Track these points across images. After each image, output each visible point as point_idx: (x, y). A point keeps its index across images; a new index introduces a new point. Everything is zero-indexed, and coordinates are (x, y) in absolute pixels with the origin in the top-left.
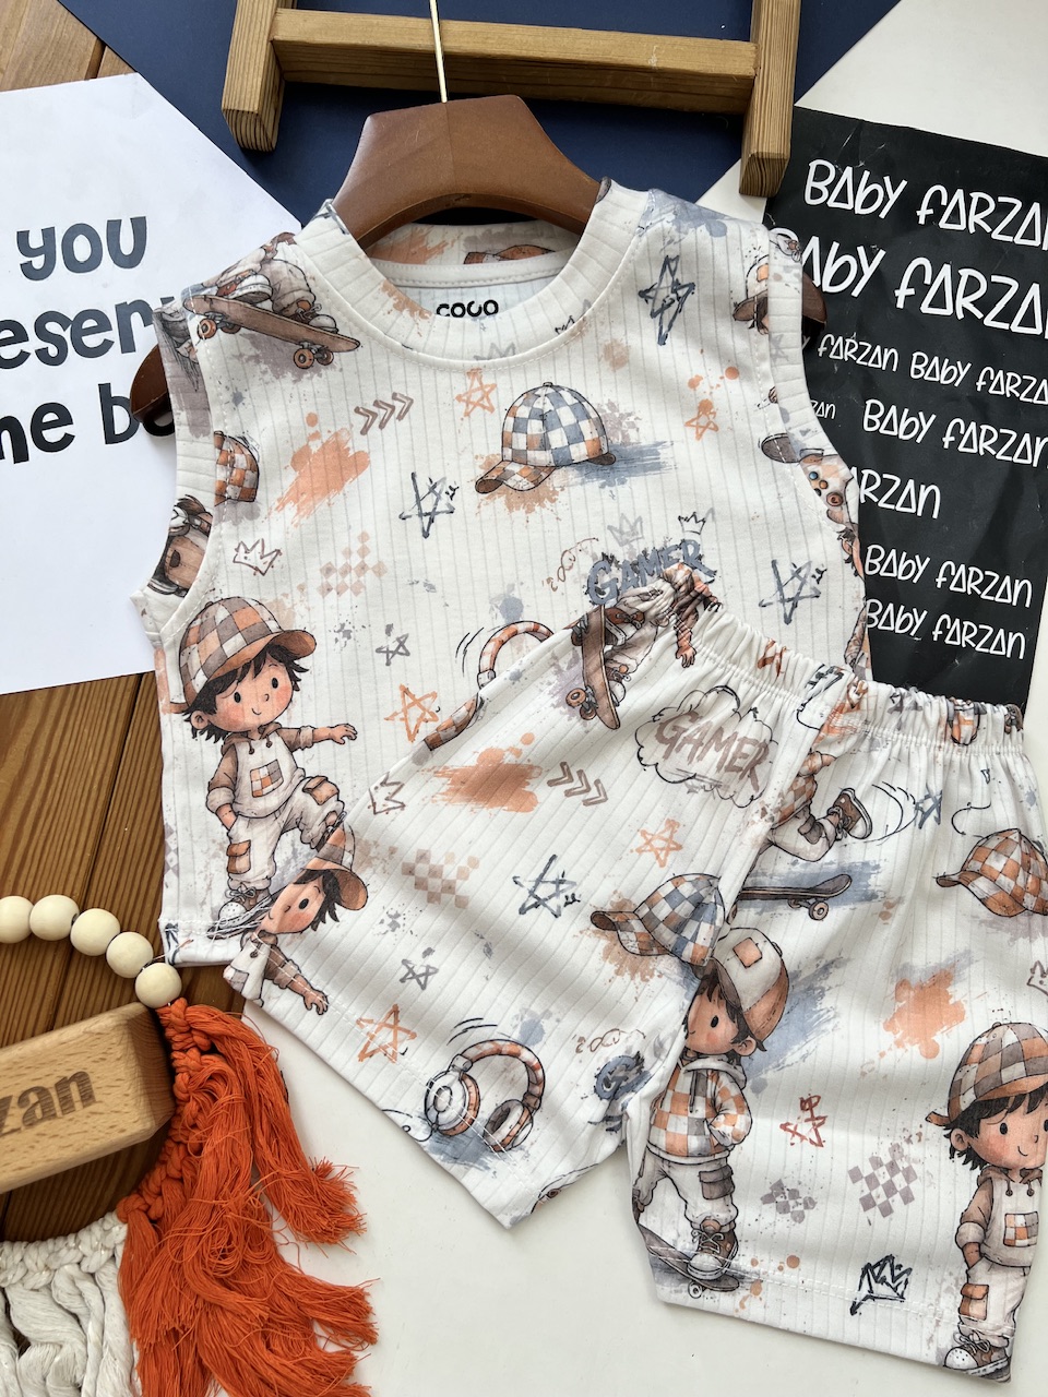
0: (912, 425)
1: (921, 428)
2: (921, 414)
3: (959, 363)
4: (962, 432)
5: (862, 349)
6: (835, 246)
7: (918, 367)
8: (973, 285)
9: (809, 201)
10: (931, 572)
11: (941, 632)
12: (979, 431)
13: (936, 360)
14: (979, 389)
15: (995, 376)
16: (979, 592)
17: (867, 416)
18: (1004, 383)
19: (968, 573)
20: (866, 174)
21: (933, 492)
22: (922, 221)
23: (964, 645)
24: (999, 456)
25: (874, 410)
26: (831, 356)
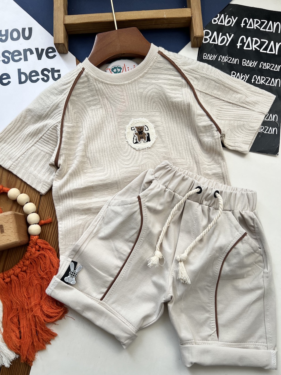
0: (243, 77)
1: (246, 78)
2: (246, 75)
3: (254, 61)
4: (256, 78)
5: (229, 59)
6: (221, 34)
7: (244, 63)
8: (256, 42)
9: (213, 23)
12: (261, 78)
13: (248, 61)
14: (260, 68)
15: (264, 64)
18: (266, 66)
20: (227, 16)
22: (242, 27)
23: (261, 132)
24: (266, 84)
25: (234, 74)
26: (222, 61)
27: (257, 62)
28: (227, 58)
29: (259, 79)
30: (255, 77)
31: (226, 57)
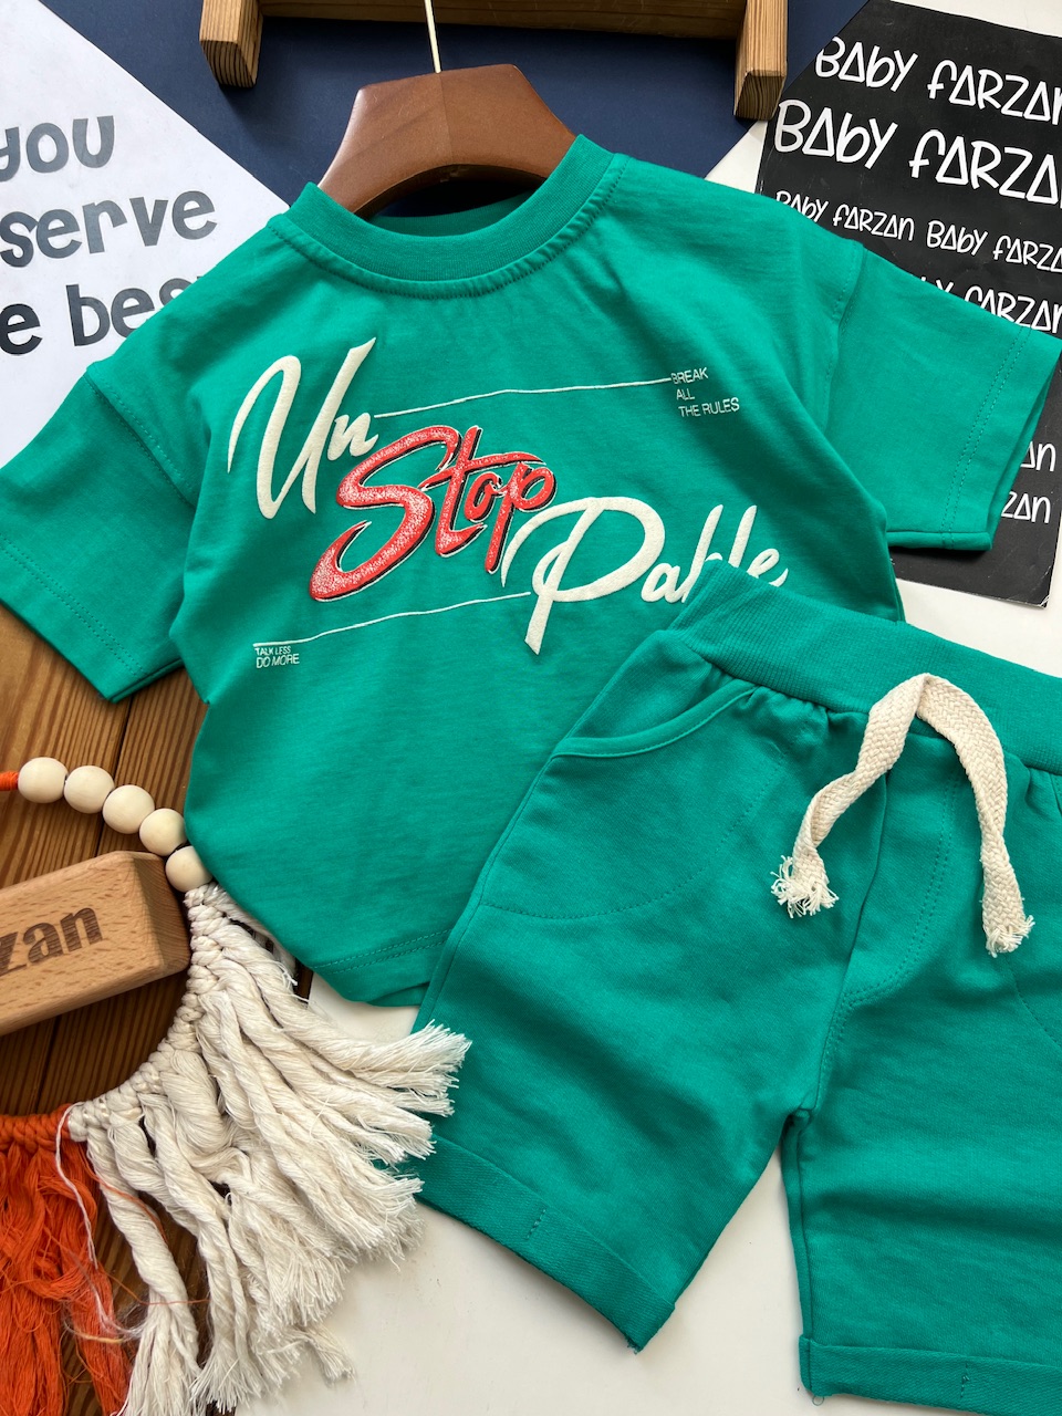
2: (939, 282)
3: (976, 232)
4: (980, 300)
5: (877, 219)
6: (848, 117)
7: (934, 236)
8: (986, 157)
9: (819, 72)
12: (997, 299)
13: (952, 228)
14: (996, 258)
15: (1012, 244)
18: (1021, 252)
20: (876, 48)
22: (933, 96)
24: (1017, 324)
26: (847, 225)
27: (986, 234)
28: (866, 217)
29: (989, 302)
30: (976, 292)
31: (863, 212)
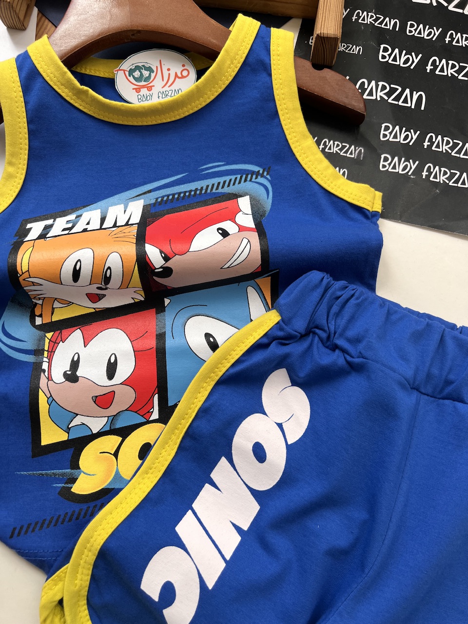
0: (408, 60)
1: (413, 62)
2: (413, 54)
3: (435, 28)
4: (438, 64)
5: (378, 19)
7: (411, 29)
10: (421, 139)
11: (427, 173)
12: (447, 64)
13: (421, 26)
14: (447, 42)
15: (456, 35)
16: (450, 152)
17: (381, 53)
18: (461, 40)
19: (443, 140)
21: (421, 95)
23: (442, 182)
24: (460, 78)
25: (386, 50)
26: (360, 21)
27: (441, 29)
28: (372, 16)
29: (443, 65)
30: (435, 60)
31: (370, 14)
